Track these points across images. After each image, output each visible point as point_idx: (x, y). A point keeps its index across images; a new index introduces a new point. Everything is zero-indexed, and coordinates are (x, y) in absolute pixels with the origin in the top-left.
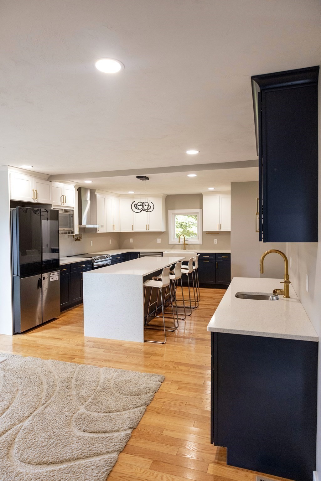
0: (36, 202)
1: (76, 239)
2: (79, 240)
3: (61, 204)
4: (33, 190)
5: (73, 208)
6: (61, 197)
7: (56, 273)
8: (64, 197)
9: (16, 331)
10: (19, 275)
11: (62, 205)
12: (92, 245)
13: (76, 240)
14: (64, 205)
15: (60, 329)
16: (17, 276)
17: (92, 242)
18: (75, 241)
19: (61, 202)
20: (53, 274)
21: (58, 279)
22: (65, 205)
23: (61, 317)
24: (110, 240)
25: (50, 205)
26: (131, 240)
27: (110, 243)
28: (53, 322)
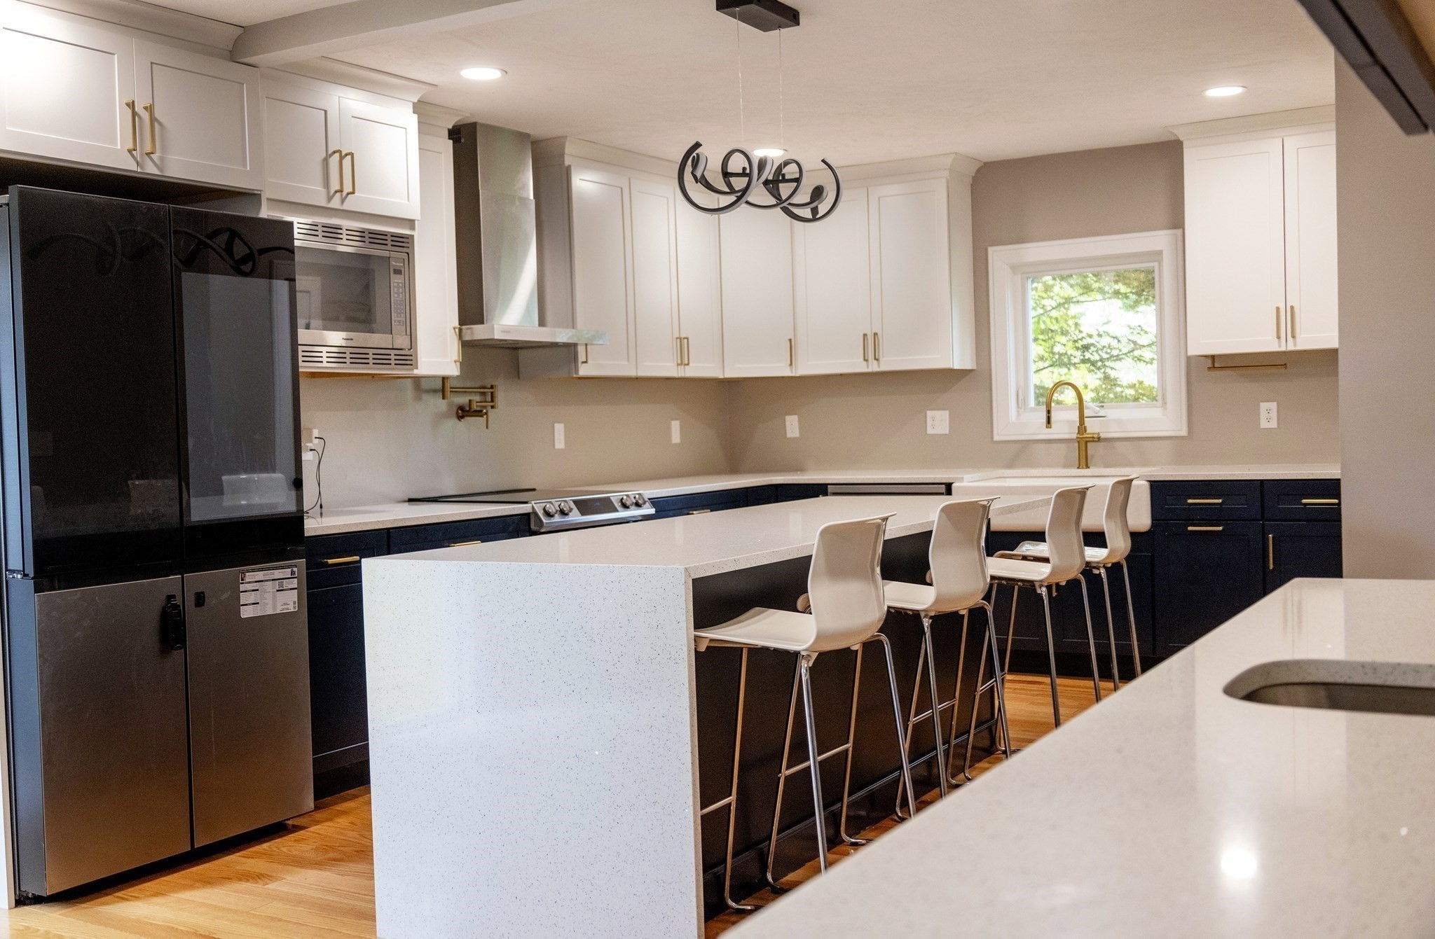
0: (151, 170)
1: (461, 408)
2: (478, 413)
3: (330, 199)
4: (131, 105)
5: (411, 223)
6: (326, 161)
7: (278, 574)
8: (347, 161)
9: (30, 889)
10: (30, 570)
11: (335, 203)
12: (560, 444)
13: (463, 412)
14: (347, 206)
15: (272, 886)
16: (25, 575)
17: (559, 428)
18: (460, 418)
19: (327, 183)
20: (260, 575)
21: (292, 608)
22: (350, 204)
23: (318, 822)
24: (675, 425)
25: (252, 197)
26: (792, 426)
27: (676, 438)
28: (265, 846)
